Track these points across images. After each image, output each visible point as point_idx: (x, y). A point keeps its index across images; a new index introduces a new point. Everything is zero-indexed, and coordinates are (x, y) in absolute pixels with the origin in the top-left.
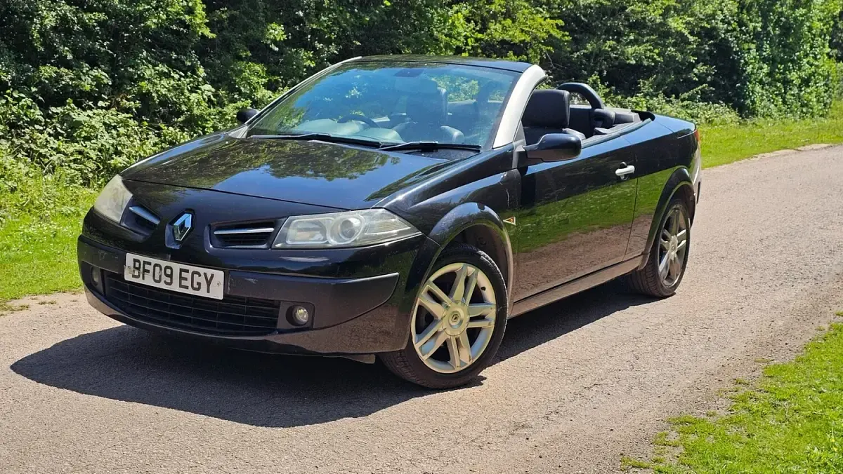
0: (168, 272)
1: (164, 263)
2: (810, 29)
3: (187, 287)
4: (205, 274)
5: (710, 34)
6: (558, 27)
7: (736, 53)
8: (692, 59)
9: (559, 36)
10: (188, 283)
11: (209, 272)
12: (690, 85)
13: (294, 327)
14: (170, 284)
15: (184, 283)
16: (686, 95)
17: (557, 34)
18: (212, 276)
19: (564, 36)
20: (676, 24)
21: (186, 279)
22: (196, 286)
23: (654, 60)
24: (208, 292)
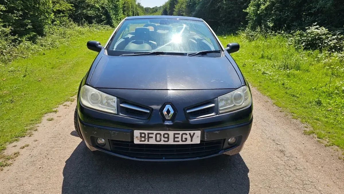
0: (166, 136)
1: (162, 133)
2: (119, 7)
3: (179, 141)
4: (190, 134)
5: (103, 8)
6: (72, 6)
7: (109, 13)
8: (102, 14)
9: (72, 9)
10: (180, 139)
11: (192, 132)
12: (102, 21)
13: (230, 146)
14: (168, 141)
15: (176, 140)
16: (102, 23)
17: (71, 8)
18: (194, 134)
19: (73, 8)
20: (97, 6)
21: (178, 138)
22: (184, 140)
23: (94, 15)
24: (192, 141)
